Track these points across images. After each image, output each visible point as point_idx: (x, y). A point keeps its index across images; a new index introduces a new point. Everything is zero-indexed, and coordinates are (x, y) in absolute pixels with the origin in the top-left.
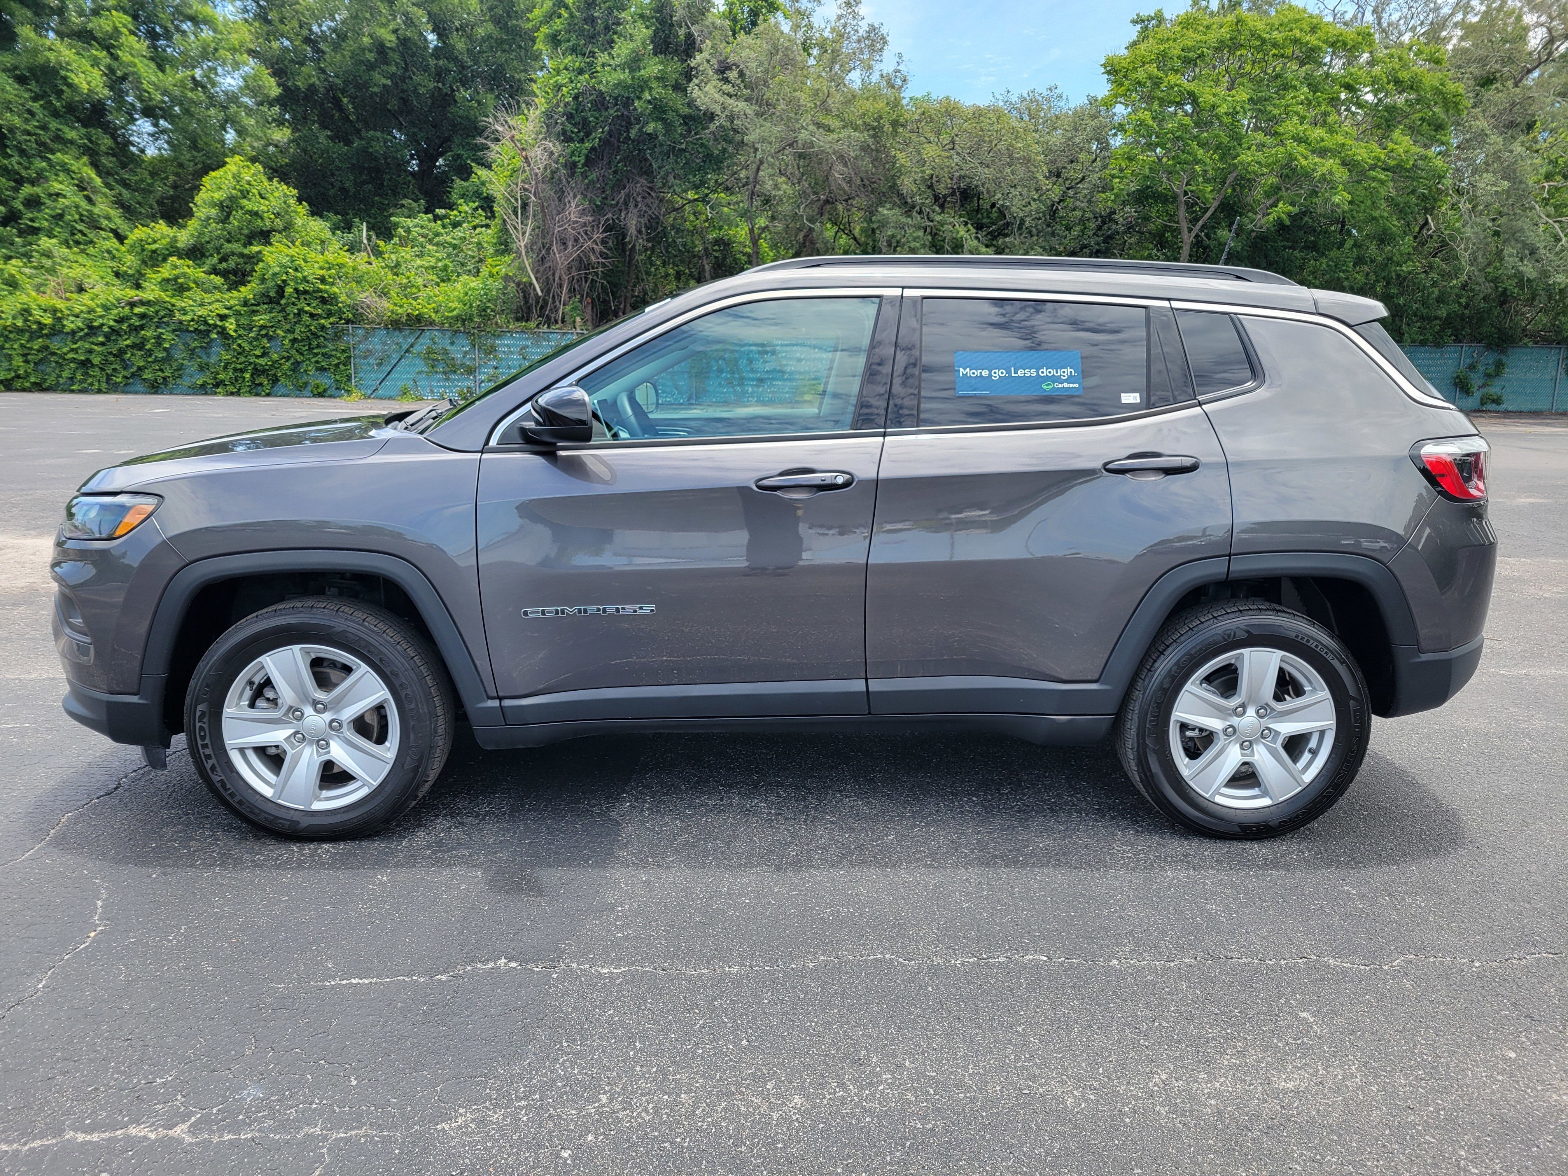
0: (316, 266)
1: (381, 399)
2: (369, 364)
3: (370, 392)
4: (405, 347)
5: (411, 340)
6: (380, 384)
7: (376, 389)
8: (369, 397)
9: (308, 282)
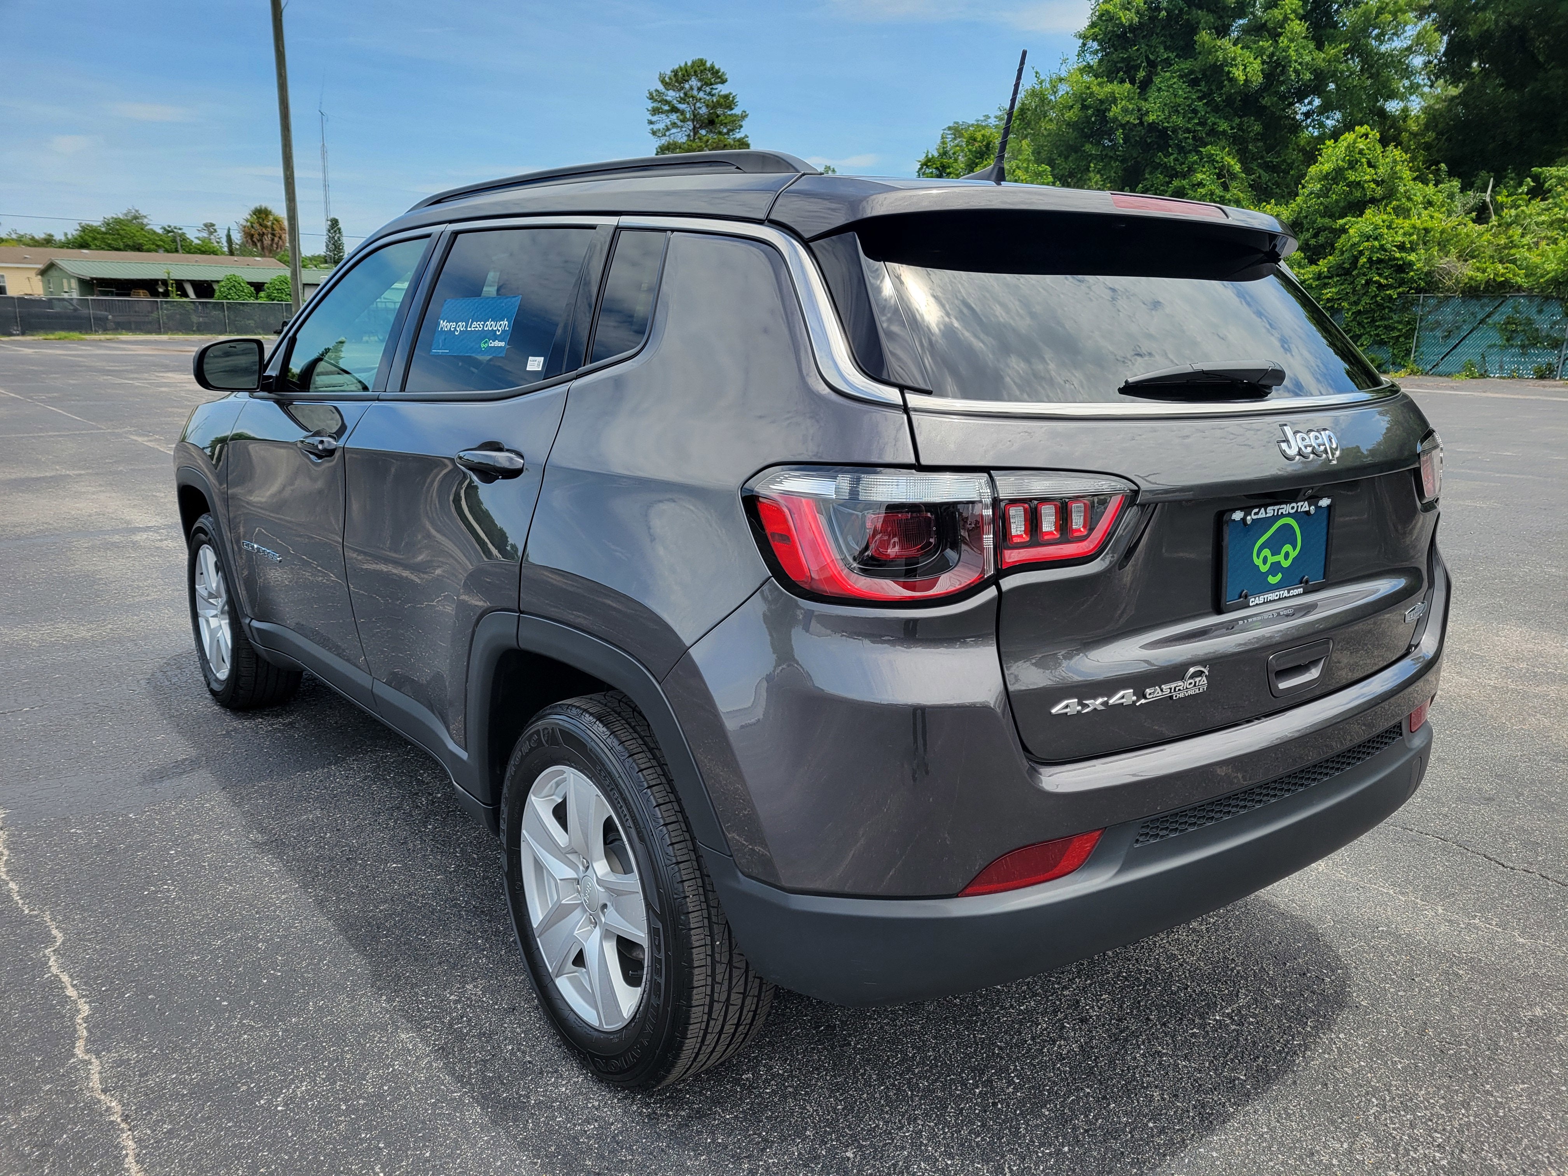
0: (1401, 231)
1: (1440, 376)
2: (1435, 337)
3: (1429, 367)
4: (1480, 317)
5: (1488, 309)
6: (1442, 359)
7: (1437, 364)
8: (1427, 373)
9: (1385, 250)
